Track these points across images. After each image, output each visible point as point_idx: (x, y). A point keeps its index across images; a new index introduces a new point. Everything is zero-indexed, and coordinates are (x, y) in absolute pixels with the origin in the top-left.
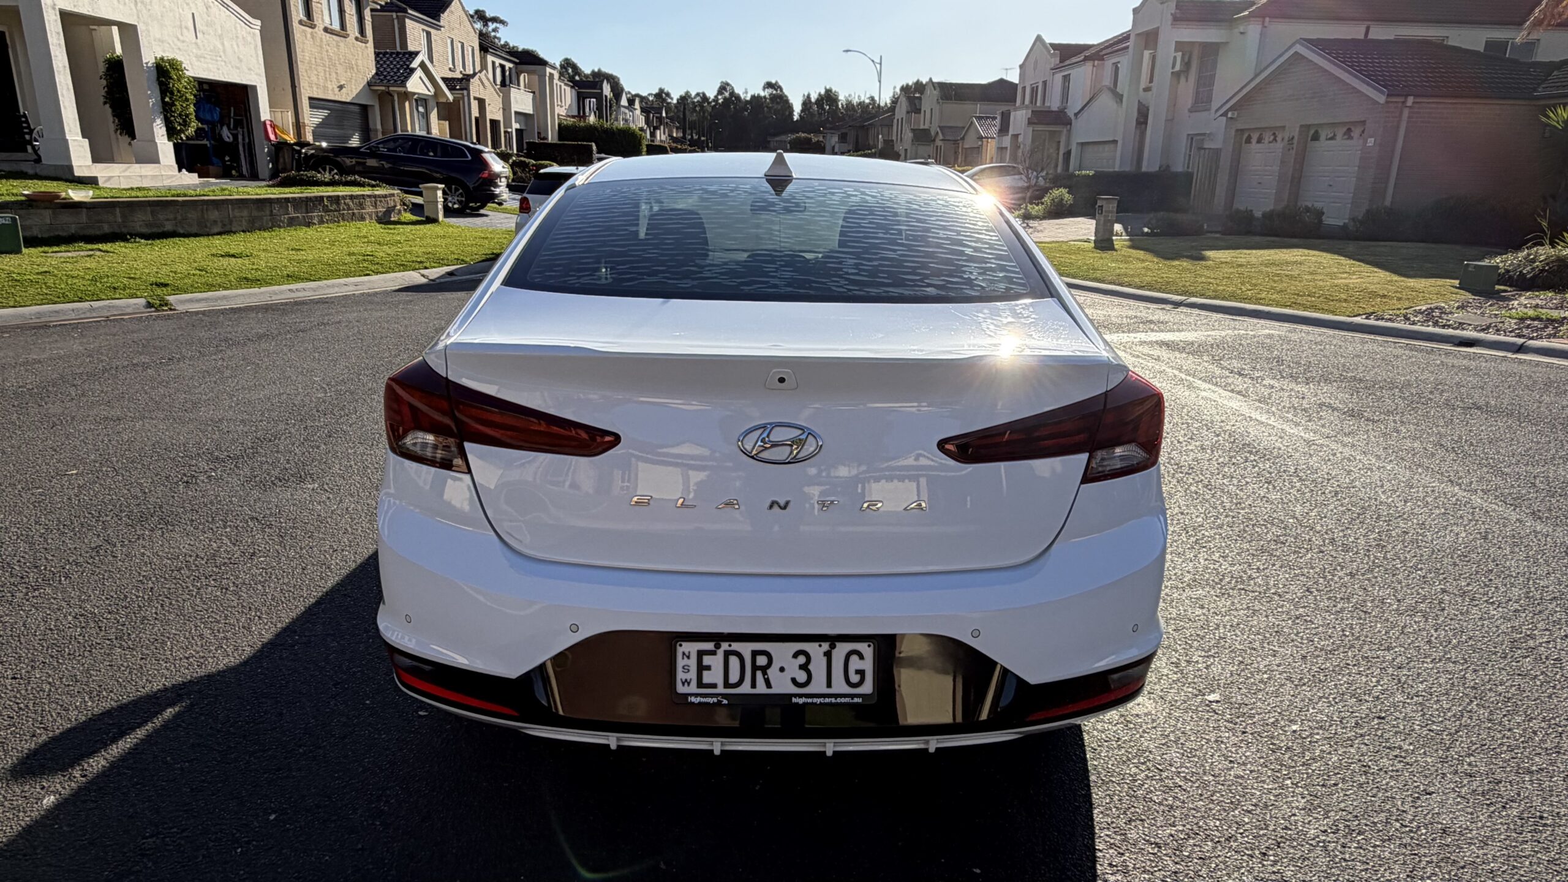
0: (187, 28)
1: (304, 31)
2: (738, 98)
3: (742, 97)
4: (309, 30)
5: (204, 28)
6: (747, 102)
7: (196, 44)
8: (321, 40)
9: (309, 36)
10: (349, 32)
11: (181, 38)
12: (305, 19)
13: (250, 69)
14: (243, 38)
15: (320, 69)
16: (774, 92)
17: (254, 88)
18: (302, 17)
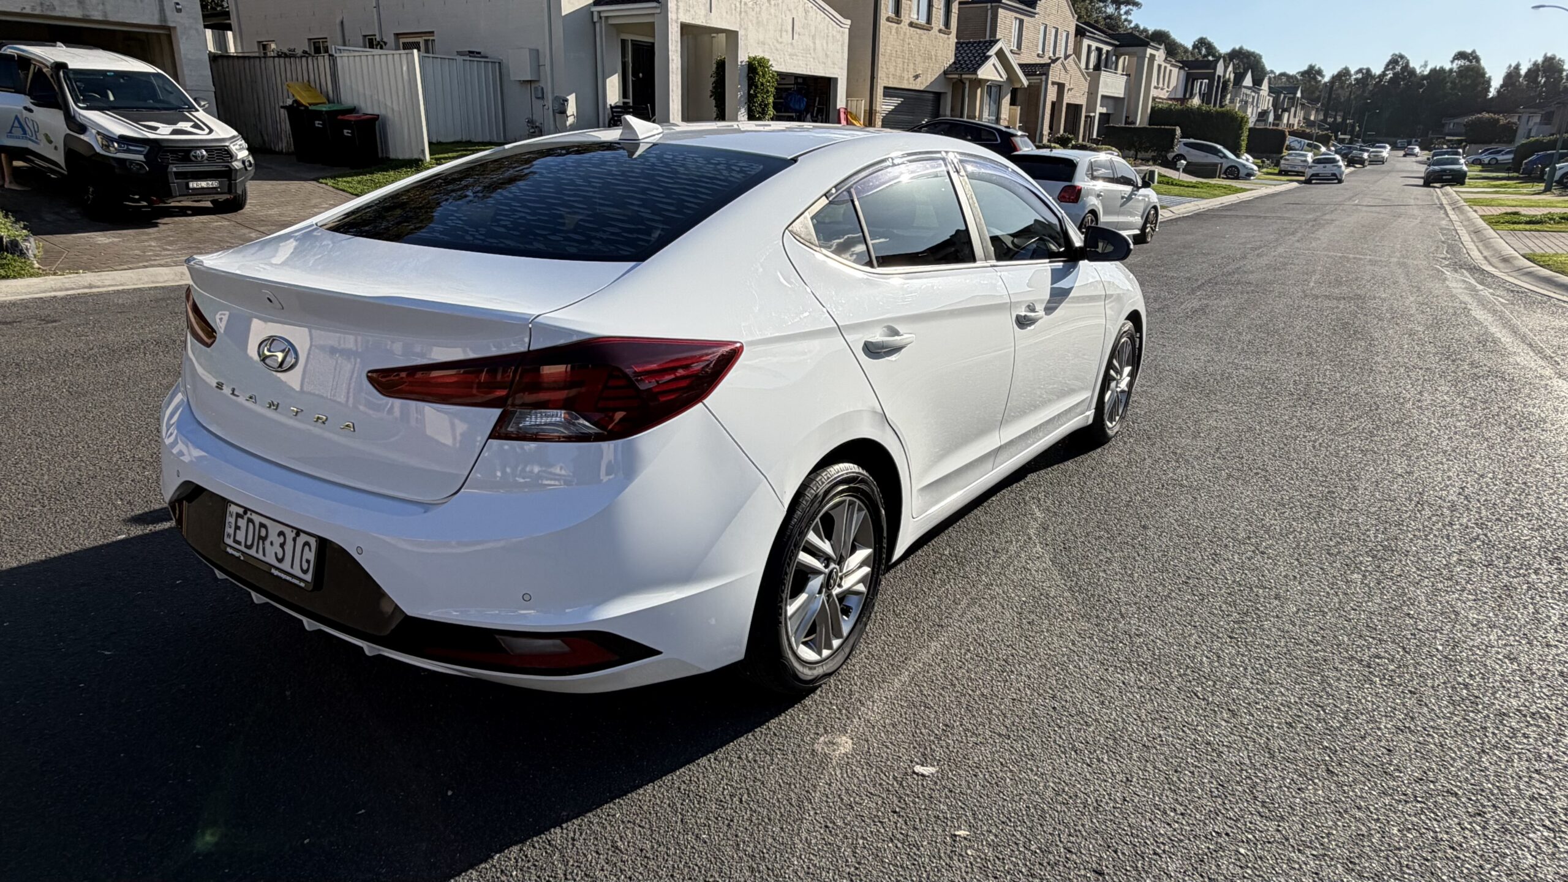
0: (787, 31)
1: (890, 27)
2: (1412, 72)
3: (1418, 71)
4: (895, 25)
5: (801, 31)
6: (1424, 78)
7: (792, 44)
8: (905, 34)
9: (894, 31)
10: (933, 25)
11: (780, 40)
12: (893, 16)
13: (834, 64)
14: (833, 36)
15: (899, 61)
16: (1467, 63)
17: (836, 79)
18: (891, 14)
